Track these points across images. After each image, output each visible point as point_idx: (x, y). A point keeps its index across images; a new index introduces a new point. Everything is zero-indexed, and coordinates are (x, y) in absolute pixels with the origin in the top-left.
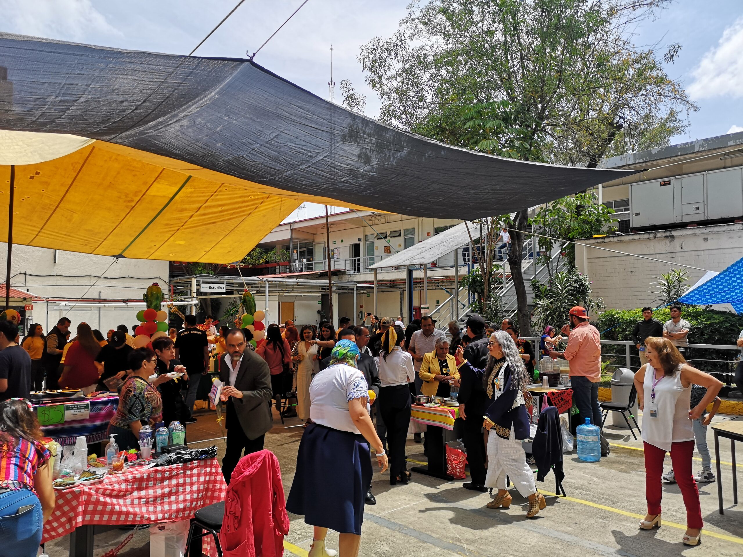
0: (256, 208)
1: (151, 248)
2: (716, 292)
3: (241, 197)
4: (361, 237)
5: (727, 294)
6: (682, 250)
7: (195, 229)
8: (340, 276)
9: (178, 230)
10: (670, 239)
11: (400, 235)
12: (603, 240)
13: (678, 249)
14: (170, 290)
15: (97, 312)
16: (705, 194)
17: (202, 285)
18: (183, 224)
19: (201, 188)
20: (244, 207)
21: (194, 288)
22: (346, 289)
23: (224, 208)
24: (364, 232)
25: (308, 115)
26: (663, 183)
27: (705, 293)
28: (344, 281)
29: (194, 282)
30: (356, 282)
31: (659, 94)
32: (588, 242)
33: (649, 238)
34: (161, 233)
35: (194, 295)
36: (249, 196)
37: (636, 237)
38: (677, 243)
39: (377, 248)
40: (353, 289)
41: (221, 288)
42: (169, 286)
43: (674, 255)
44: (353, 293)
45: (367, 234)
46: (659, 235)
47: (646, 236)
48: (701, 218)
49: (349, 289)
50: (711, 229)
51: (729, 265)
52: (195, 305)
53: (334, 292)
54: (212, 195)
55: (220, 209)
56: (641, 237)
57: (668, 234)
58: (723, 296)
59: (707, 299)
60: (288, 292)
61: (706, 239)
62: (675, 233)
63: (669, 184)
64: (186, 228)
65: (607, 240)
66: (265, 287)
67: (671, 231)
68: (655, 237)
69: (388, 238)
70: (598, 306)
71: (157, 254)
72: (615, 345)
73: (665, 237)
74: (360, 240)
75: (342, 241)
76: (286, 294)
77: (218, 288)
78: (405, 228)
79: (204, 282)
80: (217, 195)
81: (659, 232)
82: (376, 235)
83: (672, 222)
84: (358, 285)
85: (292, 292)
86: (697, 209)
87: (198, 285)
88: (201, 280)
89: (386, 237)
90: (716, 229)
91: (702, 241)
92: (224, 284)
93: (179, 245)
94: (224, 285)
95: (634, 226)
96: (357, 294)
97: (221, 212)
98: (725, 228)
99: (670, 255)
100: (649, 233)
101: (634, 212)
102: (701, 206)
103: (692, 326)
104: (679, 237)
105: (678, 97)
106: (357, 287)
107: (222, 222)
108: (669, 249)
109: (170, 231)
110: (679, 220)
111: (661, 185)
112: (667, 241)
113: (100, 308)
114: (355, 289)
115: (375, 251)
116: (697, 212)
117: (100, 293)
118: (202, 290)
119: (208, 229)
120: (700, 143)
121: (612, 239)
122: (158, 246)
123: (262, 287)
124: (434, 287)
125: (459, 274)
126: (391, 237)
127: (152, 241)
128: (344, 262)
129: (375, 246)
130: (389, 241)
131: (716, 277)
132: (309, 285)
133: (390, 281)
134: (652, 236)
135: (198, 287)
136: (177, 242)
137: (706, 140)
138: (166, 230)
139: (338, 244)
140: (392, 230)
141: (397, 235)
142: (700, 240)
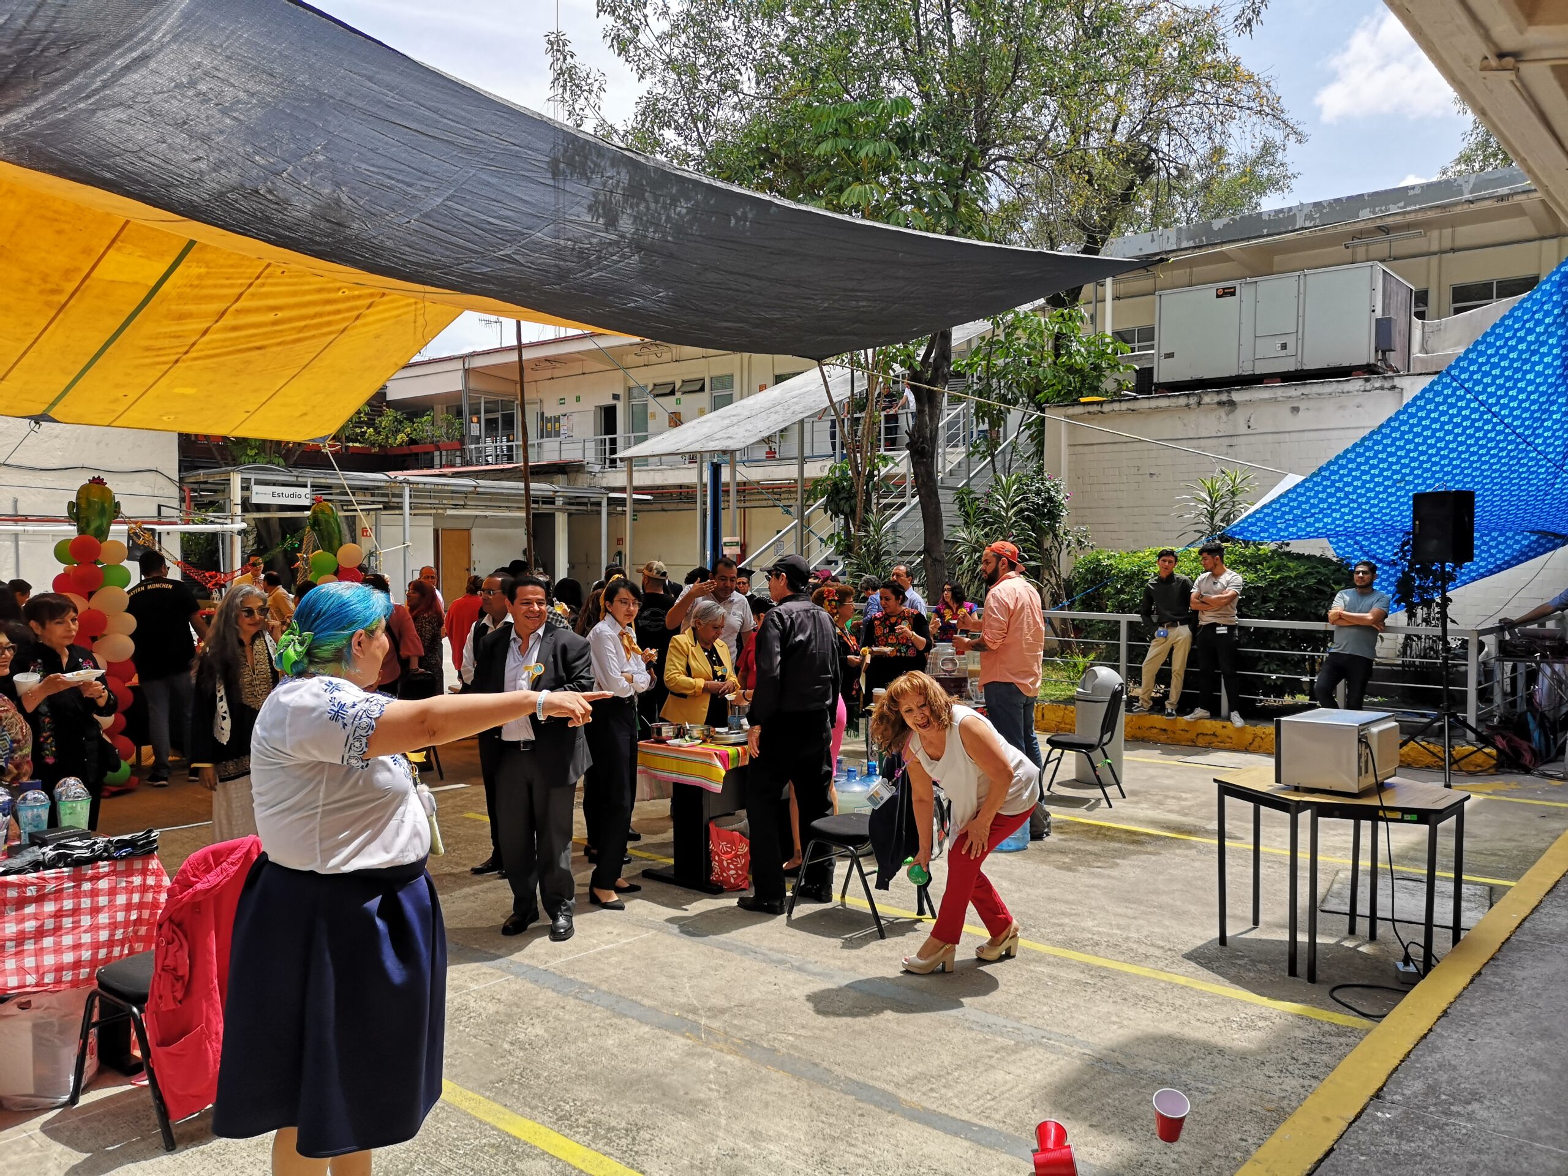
0: (358, 317)
1: (115, 401)
2: (1296, 516)
3: (320, 291)
4: (620, 391)
5: (1318, 520)
6: (1250, 431)
7: (215, 360)
8: (572, 476)
9: (177, 361)
10: (1227, 408)
11: (702, 389)
12: (1098, 408)
13: (1243, 429)
14: (182, 500)
15: (10, 544)
16: (1300, 317)
17: (256, 488)
18: (185, 349)
19: (222, 267)
20: (329, 313)
21: (236, 495)
22: (585, 504)
23: (280, 314)
24: (625, 380)
25: (391, 97)
26: (1221, 292)
27: (1276, 518)
28: (581, 487)
29: (236, 480)
30: (606, 488)
31: (1230, 103)
32: (1071, 411)
33: (1187, 405)
34: (137, 367)
35: (238, 510)
36: (339, 289)
37: (1163, 403)
38: (1240, 415)
39: (654, 416)
40: (599, 504)
41: (300, 496)
42: (181, 489)
43: (1234, 441)
44: (599, 513)
45: (632, 384)
46: (1207, 399)
47: (1183, 401)
48: (1290, 366)
49: (592, 504)
50: (1306, 390)
51: (1323, 463)
52: (239, 533)
53: (559, 510)
54: (250, 285)
55: (271, 316)
56: (1172, 402)
57: (1224, 397)
58: (1308, 525)
59: (1280, 530)
60: (456, 506)
61: (1295, 410)
62: (1238, 396)
63: (1233, 294)
64: (196, 359)
65: (1106, 408)
66: (401, 496)
67: (1229, 392)
68: (1199, 404)
69: (678, 395)
70: (1079, 542)
71: (133, 416)
72: (1101, 621)
73: (1219, 403)
74: (616, 397)
75: (578, 399)
76: (450, 512)
77: (293, 496)
78: (713, 374)
79: (259, 482)
80: (263, 285)
81: (1207, 394)
82: (650, 387)
83: (1234, 373)
84: (612, 495)
85: (464, 507)
86: (1284, 346)
87: (246, 488)
88: (253, 477)
89: (672, 393)
90: (1314, 388)
91: (1288, 411)
92: (305, 486)
93: (184, 396)
94: (308, 490)
95: (1162, 380)
96: (609, 514)
97: (275, 323)
98: (1331, 387)
99: (1226, 441)
100: (1188, 395)
101: (1164, 351)
102: (1291, 342)
103: (1246, 583)
104: (1245, 403)
105: (1267, 110)
106: (608, 498)
107: (280, 348)
108: (1225, 429)
109: (159, 363)
110: (1247, 370)
111: (1218, 296)
112: (1222, 412)
113: (16, 535)
114: (604, 503)
115: (650, 422)
116: (1283, 353)
117: (16, 502)
118: (255, 500)
119: (248, 362)
120: (1306, 211)
121: (1116, 406)
122: (132, 397)
123: (394, 495)
124: (771, 503)
125: (806, 475)
126: (685, 393)
127: (117, 386)
128: (580, 445)
129: (650, 411)
130: (678, 402)
131: (1297, 486)
132: (502, 494)
133: (681, 486)
134: (1193, 401)
135: (246, 493)
136: (179, 390)
137: (1317, 205)
138: (147, 361)
139: (571, 406)
140: (686, 378)
141: (697, 388)
142: (1284, 411)
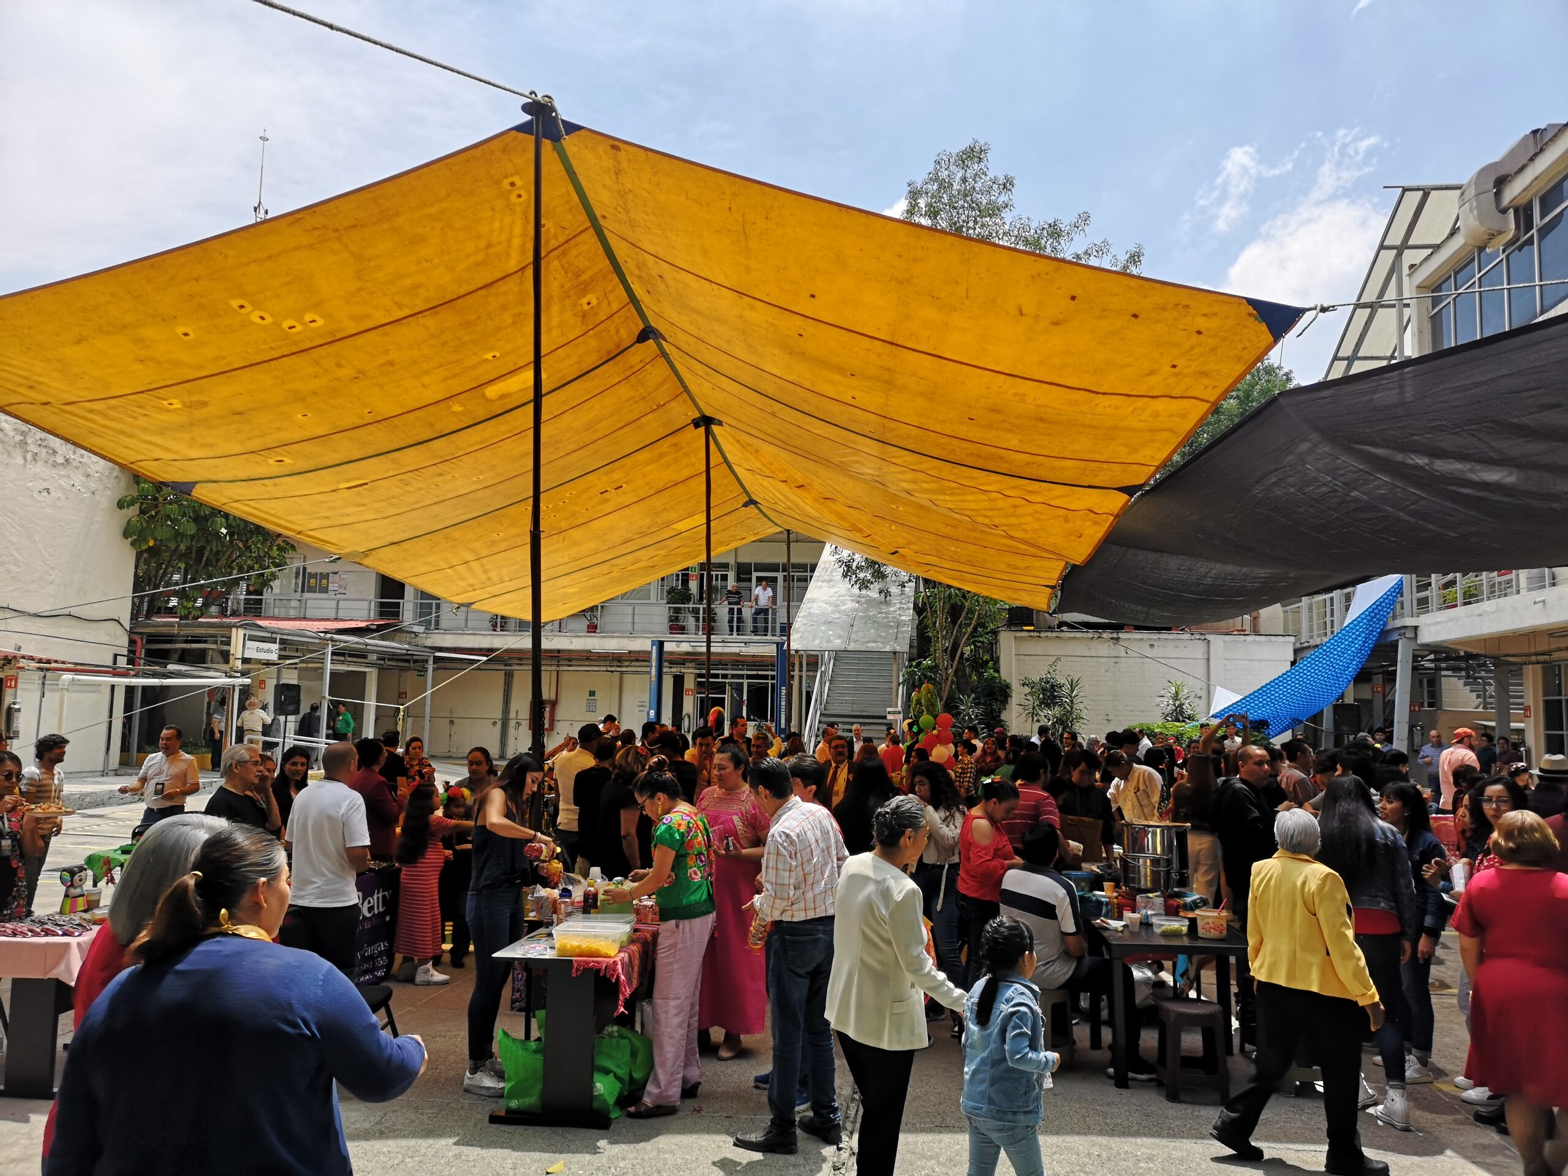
6: (1128, 655)
10: (1115, 641)
12: (1037, 634)
13: (1123, 654)
17: (249, 643)
21: (238, 650)
22: (408, 661)
29: (239, 636)
30: (430, 648)
33: (1093, 638)
35: (238, 664)
38: (1122, 646)
40: (427, 661)
41: (272, 651)
42: (131, 638)
43: (1118, 660)
44: (424, 669)
46: (1105, 635)
47: (1091, 635)
49: (416, 661)
57: (1115, 635)
62: (1120, 635)
65: (1043, 634)
67: (1117, 633)
68: (1100, 637)
73: (1110, 638)
77: (268, 651)
81: (1104, 632)
84: (438, 654)
88: (249, 632)
90: (1164, 635)
91: (1149, 647)
92: (276, 642)
94: (275, 647)
96: (434, 670)
99: (1113, 660)
104: (1124, 640)
106: (435, 657)
108: (1113, 653)
112: (1112, 643)
114: (431, 661)
118: (246, 654)
121: (1049, 634)
134: (1097, 635)
142: (1146, 646)
